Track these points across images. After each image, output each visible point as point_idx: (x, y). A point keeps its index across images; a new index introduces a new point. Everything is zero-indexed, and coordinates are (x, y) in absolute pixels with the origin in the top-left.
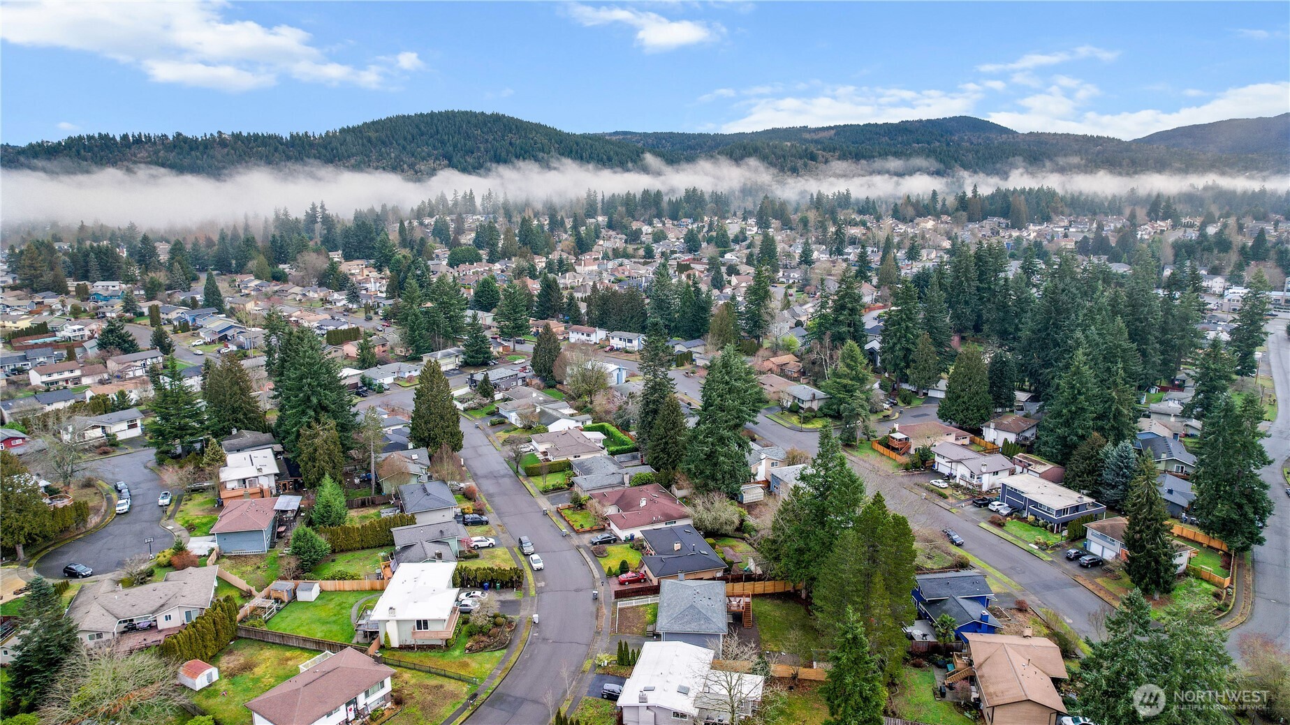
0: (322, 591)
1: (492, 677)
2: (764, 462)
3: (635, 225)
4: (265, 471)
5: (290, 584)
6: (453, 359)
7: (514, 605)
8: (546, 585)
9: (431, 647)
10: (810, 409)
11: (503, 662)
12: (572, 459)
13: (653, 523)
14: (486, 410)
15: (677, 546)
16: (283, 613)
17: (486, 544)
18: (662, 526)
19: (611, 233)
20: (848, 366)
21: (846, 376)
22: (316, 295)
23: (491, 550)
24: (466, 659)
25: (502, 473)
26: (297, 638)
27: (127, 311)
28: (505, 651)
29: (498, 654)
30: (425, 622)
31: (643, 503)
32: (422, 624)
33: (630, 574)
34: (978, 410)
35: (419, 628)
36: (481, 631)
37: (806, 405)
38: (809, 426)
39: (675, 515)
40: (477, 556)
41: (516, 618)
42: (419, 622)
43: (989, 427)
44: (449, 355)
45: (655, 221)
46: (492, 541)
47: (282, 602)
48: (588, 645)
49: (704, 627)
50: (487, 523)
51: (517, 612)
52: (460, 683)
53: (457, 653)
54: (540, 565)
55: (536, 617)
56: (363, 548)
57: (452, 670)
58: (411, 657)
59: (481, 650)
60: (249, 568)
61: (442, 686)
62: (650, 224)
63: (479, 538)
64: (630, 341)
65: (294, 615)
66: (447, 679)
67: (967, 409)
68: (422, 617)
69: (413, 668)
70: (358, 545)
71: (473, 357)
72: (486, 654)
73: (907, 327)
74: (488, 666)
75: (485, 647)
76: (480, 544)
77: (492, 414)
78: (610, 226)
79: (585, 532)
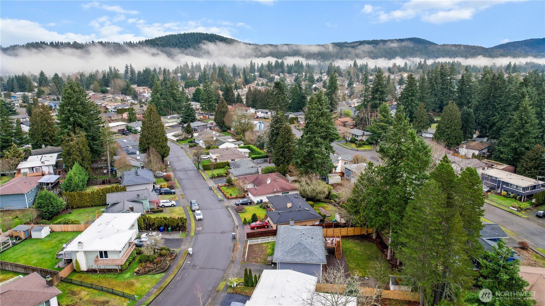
0: (52, 232)
1: (149, 294)
2: (340, 161)
3: (272, 75)
4: (47, 163)
5: (27, 227)
6: (176, 120)
7: (179, 242)
8: (202, 229)
9: (110, 271)
10: (362, 140)
11: (160, 283)
12: (230, 161)
13: (274, 193)
14: (189, 140)
15: (289, 205)
16: (17, 247)
17: (170, 204)
18: (281, 194)
19: (261, 79)
20: (383, 116)
21: (382, 121)
22: (119, 98)
23: (172, 208)
24: (133, 280)
25: (190, 169)
26: (17, 266)
27: (24, 102)
28: (163, 274)
29: (158, 276)
30: (106, 252)
31: (269, 182)
32: (104, 254)
33: (258, 222)
34: (456, 139)
35: (101, 257)
36: (148, 259)
37: (359, 138)
38: (362, 149)
39: (288, 188)
40: (161, 211)
41: (177, 250)
42: (101, 253)
43: (463, 147)
44: (174, 118)
45: (281, 74)
46: (174, 202)
47: (20, 239)
48: (224, 271)
49: (308, 258)
50: (174, 193)
51: (179, 246)
52: (123, 299)
53: (128, 275)
54: (201, 217)
55: (190, 250)
56: (92, 206)
57: (118, 289)
58: (93, 279)
59: (146, 273)
60: (10, 218)
61: (107, 302)
62: (279, 75)
63: (165, 201)
64: (267, 113)
65: (24, 248)
66: (113, 296)
67: (449, 138)
68: (103, 249)
69: (91, 286)
71: (186, 119)
72: (149, 277)
73: (412, 99)
74: (148, 285)
75: (149, 271)
76: (166, 205)
77: (191, 142)
78: (261, 76)
79: (232, 198)
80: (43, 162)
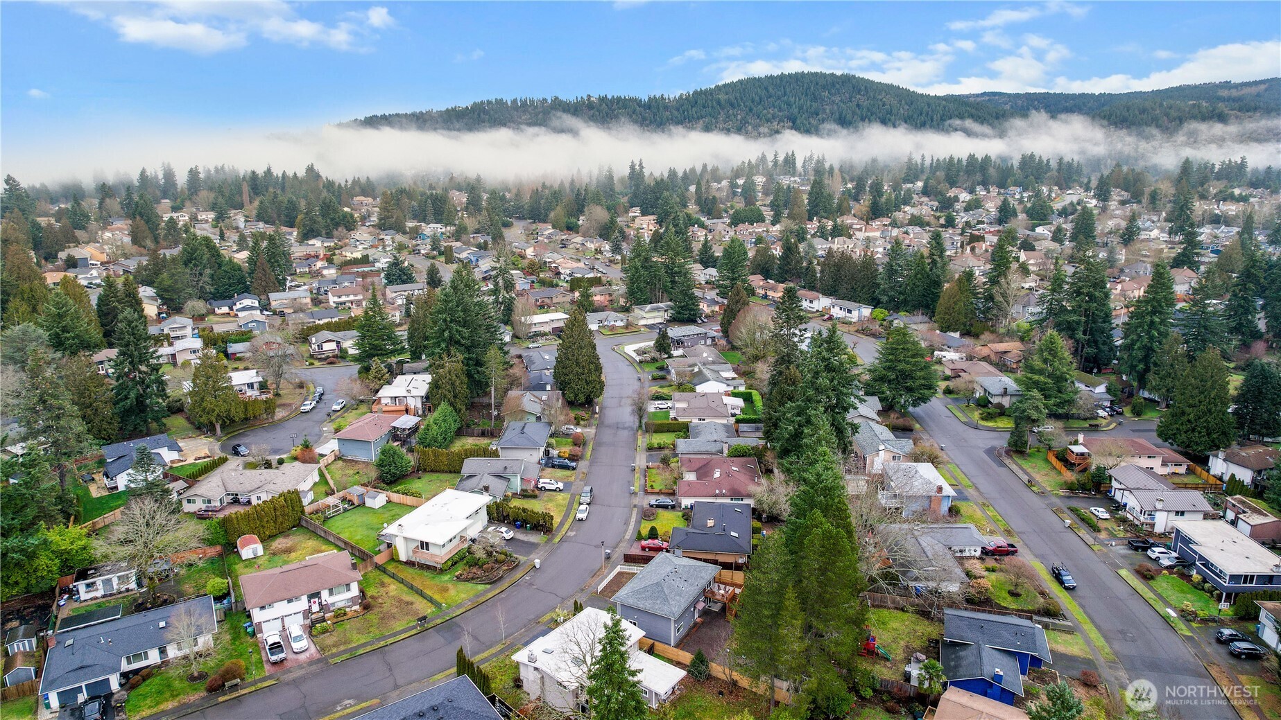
0: (389, 502)
1: (459, 606)
2: (881, 453)
3: (951, 193)
4: (414, 393)
5: (361, 490)
6: (661, 313)
7: (533, 546)
8: (575, 536)
9: (429, 568)
10: (1000, 406)
11: (478, 596)
12: (695, 421)
13: (716, 496)
14: (658, 365)
15: (710, 523)
16: (347, 514)
17: (553, 487)
18: (727, 501)
19: (925, 199)
22: (592, 246)
23: (554, 493)
24: (450, 585)
25: (627, 425)
26: (339, 539)
28: (488, 586)
29: (481, 587)
30: (427, 544)
31: (717, 475)
32: (425, 545)
33: (656, 541)
35: (422, 548)
36: (475, 563)
37: (995, 400)
38: (990, 424)
39: (743, 492)
40: (535, 497)
41: (522, 558)
42: (422, 543)
43: (1217, 456)
44: (658, 309)
45: (978, 188)
46: (561, 485)
47: (353, 504)
48: (564, 599)
49: (657, 607)
50: (574, 469)
51: (528, 553)
52: (430, 604)
53: (446, 578)
54: (583, 516)
55: (537, 562)
56: (450, 472)
57: (429, 592)
58: (408, 574)
59: (467, 580)
60: (351, 472)
61: (412, 604)
62: (972, 191)
63: (548, 481)
64: (850, 311)
65: (354, 517)
66: (421, 599)
67: (1193, 430)
68: (425, 540)
69: (402, 581)
70: (446, 468)
71: (679, 313)
72: (470, 585)
74: (463, 596)
75: (473, 579)
76: (548, 487)
77: (660, 368)
78: (925, 192)
79: (652, 493)
80: (409, 391)
